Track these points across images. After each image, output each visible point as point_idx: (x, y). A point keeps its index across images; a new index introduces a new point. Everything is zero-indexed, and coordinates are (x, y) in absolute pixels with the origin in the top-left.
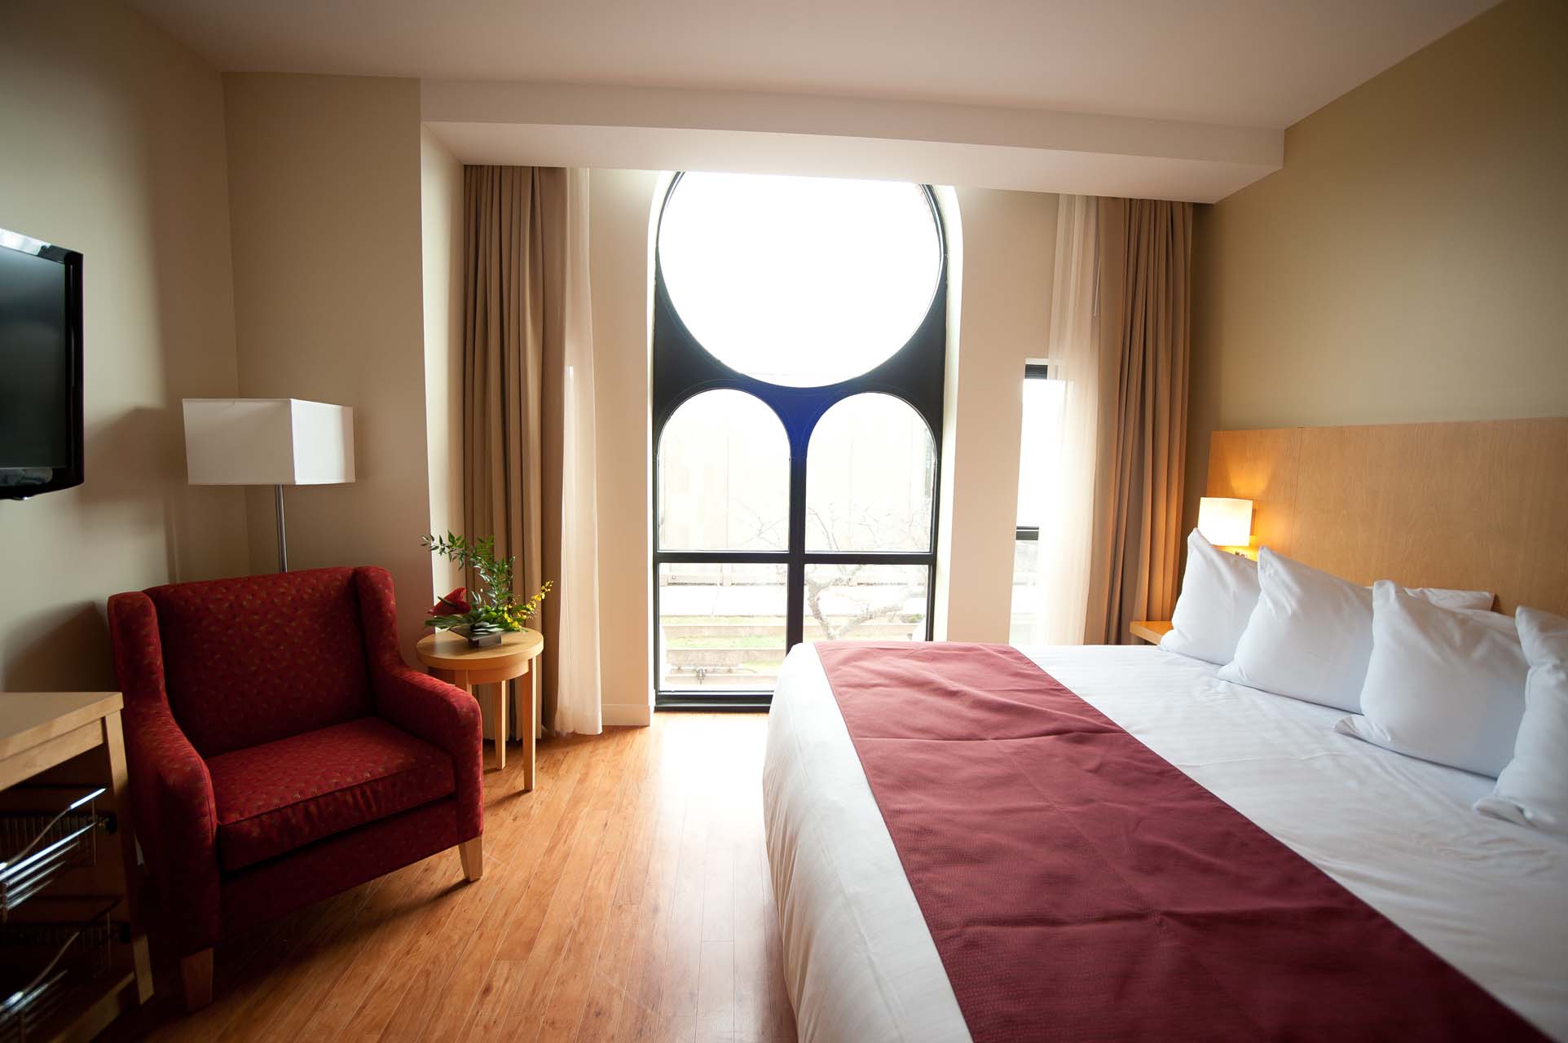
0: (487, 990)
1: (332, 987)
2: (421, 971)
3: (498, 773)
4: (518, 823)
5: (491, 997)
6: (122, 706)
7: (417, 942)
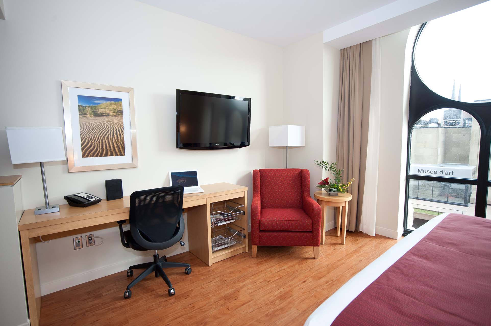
0: (305, 282)
1: (275, 265)
2: (293, 271)
3: (337, 237)
4: (335, 251)
5: (304, 284)
6: (247, 190)
7: (295, 265)
